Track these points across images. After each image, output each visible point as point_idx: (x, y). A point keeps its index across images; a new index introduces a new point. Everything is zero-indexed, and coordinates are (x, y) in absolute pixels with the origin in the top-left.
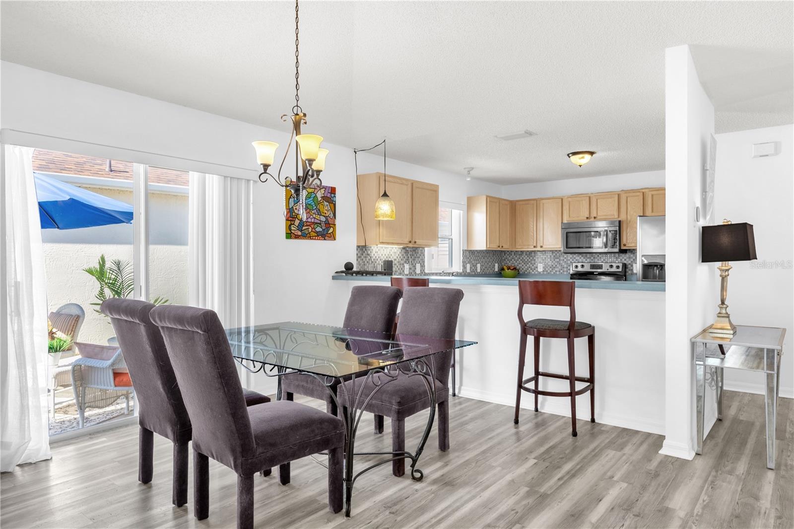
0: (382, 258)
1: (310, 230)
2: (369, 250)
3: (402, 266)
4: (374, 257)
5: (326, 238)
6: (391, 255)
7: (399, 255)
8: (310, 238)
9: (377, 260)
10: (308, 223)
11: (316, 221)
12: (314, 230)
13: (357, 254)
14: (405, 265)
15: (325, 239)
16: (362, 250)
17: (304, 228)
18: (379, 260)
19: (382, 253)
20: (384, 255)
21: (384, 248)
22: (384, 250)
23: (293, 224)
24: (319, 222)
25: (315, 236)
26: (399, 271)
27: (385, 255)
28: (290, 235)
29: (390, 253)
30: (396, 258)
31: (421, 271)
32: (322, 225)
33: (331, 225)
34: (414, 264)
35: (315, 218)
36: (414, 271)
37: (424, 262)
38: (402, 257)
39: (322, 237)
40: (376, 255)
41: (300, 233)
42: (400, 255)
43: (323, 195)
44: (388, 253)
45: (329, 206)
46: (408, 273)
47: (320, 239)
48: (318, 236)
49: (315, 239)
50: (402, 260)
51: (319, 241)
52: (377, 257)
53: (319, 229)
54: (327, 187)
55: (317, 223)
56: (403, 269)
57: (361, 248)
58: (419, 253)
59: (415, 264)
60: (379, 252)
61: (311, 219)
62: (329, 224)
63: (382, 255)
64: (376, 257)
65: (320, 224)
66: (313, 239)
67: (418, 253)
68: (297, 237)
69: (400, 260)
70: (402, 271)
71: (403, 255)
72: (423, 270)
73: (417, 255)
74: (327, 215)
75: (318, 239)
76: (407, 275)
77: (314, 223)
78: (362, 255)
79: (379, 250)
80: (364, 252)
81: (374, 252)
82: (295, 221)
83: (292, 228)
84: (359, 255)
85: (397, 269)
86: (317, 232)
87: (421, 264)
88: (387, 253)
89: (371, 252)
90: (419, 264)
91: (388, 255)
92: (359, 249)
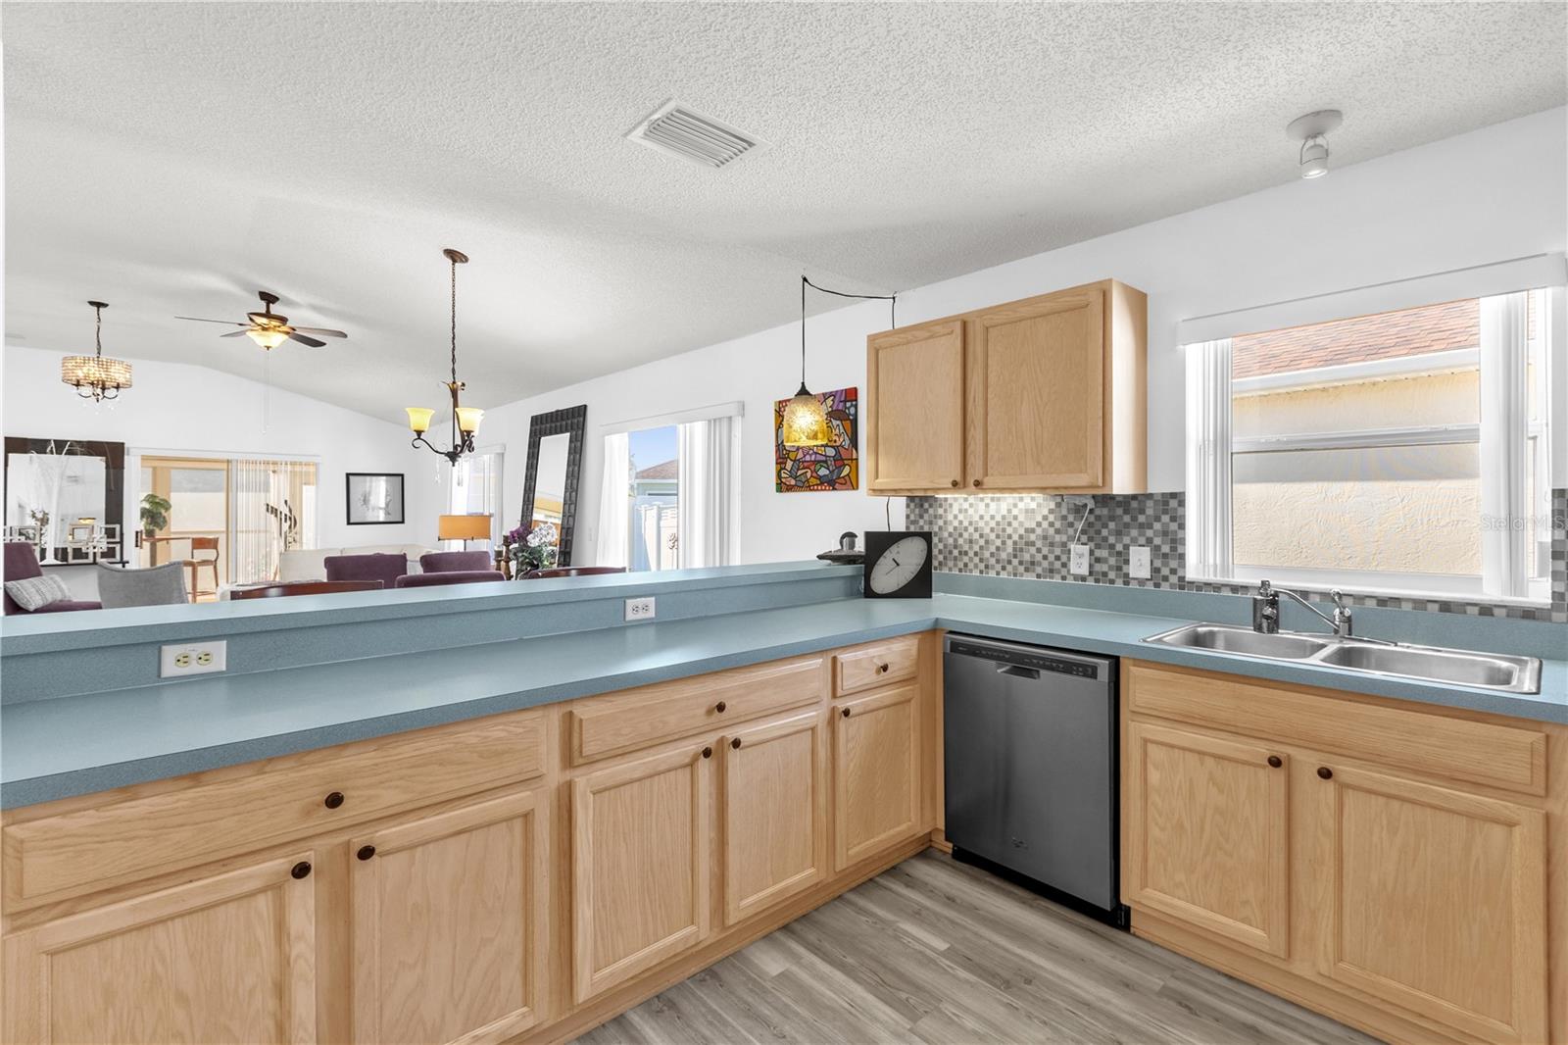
0: (981, 524)
1: (809, 475)
2: (941, 506)
3: (1058, 551)
4: (956, 523)
5: (837, 486)
6: (1015, 518)
7: (1045, 518)
8: (810, 488)
9: (966, 529)
10: (806, 464)
11: (819, 458)
12: (814, 475)
13: (908, 517)
14: (1072, 546)
15: (834, 489)
16: (922, 506)
17: (800, 472)
18: (971, 529)
19: (982, 512)
20: (987, 518)
21: (988, 501)
22: (987, 505)
23: (784, 469)
24: (824, 458)
25: (817, 485)
26: (1045, 564)
27: (993, 517)
28: (782, 487)
29: (1009, 511)
30: (1034, 525)
31: (1155, 571)
32: (829, 463)
33: (846, 462)
34: (1119, 547)
35: (816, 453)
36: (1119, 569)
37: (1176, 542)
38: (1058, 525)
39: (830, 485)
40: (961, 517)
41: (793, 482)
42: (1051, 518)
43: (830, 409)
44: (1005, 512)
45: (841, 427)
46: (1084, 571)
47: (825, 490)
48: (822, 484)
49: (817, 490)
50: (1058, 531)
51: (825, 492)
52: (966, 524)
53: (823, 472)
54: (837, 392)
55: (819, 462)
56: (1064, 558)
57: (917, 500)
58: (1150, 512)
59: (1126, 547)
60: (971, 511)
61: (811, 455)
62: (842, 460)
63: (982, 517)
64: (961, 522)
65: (826, 462)
66: (814, 490)
67: (1142, 511)
68: (790, 488)
69: (1051, 531)
70: (1057, 565)
71: (1064, 518)
72: (1173, 571)
73: (1134, 519)
74: (838, 444)
75: (822, 490)
76: (1083, 579)
77: (816, 462)
78: (921, 517)
79: (971, 505)
80: (926, 511)
81: (955, 511)
82: (785, 463)
83: (783, 475)
84: (912, 517)
85: (1039, 557)
86: (820, 478)
87: (1157, 548)
88: (998, 511)
89: (945, 511)
90: (1147, 550)
91: (1004, 517)
92: (912, 505)
